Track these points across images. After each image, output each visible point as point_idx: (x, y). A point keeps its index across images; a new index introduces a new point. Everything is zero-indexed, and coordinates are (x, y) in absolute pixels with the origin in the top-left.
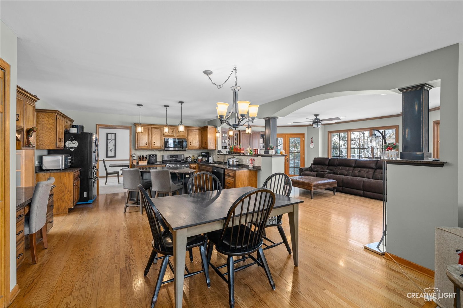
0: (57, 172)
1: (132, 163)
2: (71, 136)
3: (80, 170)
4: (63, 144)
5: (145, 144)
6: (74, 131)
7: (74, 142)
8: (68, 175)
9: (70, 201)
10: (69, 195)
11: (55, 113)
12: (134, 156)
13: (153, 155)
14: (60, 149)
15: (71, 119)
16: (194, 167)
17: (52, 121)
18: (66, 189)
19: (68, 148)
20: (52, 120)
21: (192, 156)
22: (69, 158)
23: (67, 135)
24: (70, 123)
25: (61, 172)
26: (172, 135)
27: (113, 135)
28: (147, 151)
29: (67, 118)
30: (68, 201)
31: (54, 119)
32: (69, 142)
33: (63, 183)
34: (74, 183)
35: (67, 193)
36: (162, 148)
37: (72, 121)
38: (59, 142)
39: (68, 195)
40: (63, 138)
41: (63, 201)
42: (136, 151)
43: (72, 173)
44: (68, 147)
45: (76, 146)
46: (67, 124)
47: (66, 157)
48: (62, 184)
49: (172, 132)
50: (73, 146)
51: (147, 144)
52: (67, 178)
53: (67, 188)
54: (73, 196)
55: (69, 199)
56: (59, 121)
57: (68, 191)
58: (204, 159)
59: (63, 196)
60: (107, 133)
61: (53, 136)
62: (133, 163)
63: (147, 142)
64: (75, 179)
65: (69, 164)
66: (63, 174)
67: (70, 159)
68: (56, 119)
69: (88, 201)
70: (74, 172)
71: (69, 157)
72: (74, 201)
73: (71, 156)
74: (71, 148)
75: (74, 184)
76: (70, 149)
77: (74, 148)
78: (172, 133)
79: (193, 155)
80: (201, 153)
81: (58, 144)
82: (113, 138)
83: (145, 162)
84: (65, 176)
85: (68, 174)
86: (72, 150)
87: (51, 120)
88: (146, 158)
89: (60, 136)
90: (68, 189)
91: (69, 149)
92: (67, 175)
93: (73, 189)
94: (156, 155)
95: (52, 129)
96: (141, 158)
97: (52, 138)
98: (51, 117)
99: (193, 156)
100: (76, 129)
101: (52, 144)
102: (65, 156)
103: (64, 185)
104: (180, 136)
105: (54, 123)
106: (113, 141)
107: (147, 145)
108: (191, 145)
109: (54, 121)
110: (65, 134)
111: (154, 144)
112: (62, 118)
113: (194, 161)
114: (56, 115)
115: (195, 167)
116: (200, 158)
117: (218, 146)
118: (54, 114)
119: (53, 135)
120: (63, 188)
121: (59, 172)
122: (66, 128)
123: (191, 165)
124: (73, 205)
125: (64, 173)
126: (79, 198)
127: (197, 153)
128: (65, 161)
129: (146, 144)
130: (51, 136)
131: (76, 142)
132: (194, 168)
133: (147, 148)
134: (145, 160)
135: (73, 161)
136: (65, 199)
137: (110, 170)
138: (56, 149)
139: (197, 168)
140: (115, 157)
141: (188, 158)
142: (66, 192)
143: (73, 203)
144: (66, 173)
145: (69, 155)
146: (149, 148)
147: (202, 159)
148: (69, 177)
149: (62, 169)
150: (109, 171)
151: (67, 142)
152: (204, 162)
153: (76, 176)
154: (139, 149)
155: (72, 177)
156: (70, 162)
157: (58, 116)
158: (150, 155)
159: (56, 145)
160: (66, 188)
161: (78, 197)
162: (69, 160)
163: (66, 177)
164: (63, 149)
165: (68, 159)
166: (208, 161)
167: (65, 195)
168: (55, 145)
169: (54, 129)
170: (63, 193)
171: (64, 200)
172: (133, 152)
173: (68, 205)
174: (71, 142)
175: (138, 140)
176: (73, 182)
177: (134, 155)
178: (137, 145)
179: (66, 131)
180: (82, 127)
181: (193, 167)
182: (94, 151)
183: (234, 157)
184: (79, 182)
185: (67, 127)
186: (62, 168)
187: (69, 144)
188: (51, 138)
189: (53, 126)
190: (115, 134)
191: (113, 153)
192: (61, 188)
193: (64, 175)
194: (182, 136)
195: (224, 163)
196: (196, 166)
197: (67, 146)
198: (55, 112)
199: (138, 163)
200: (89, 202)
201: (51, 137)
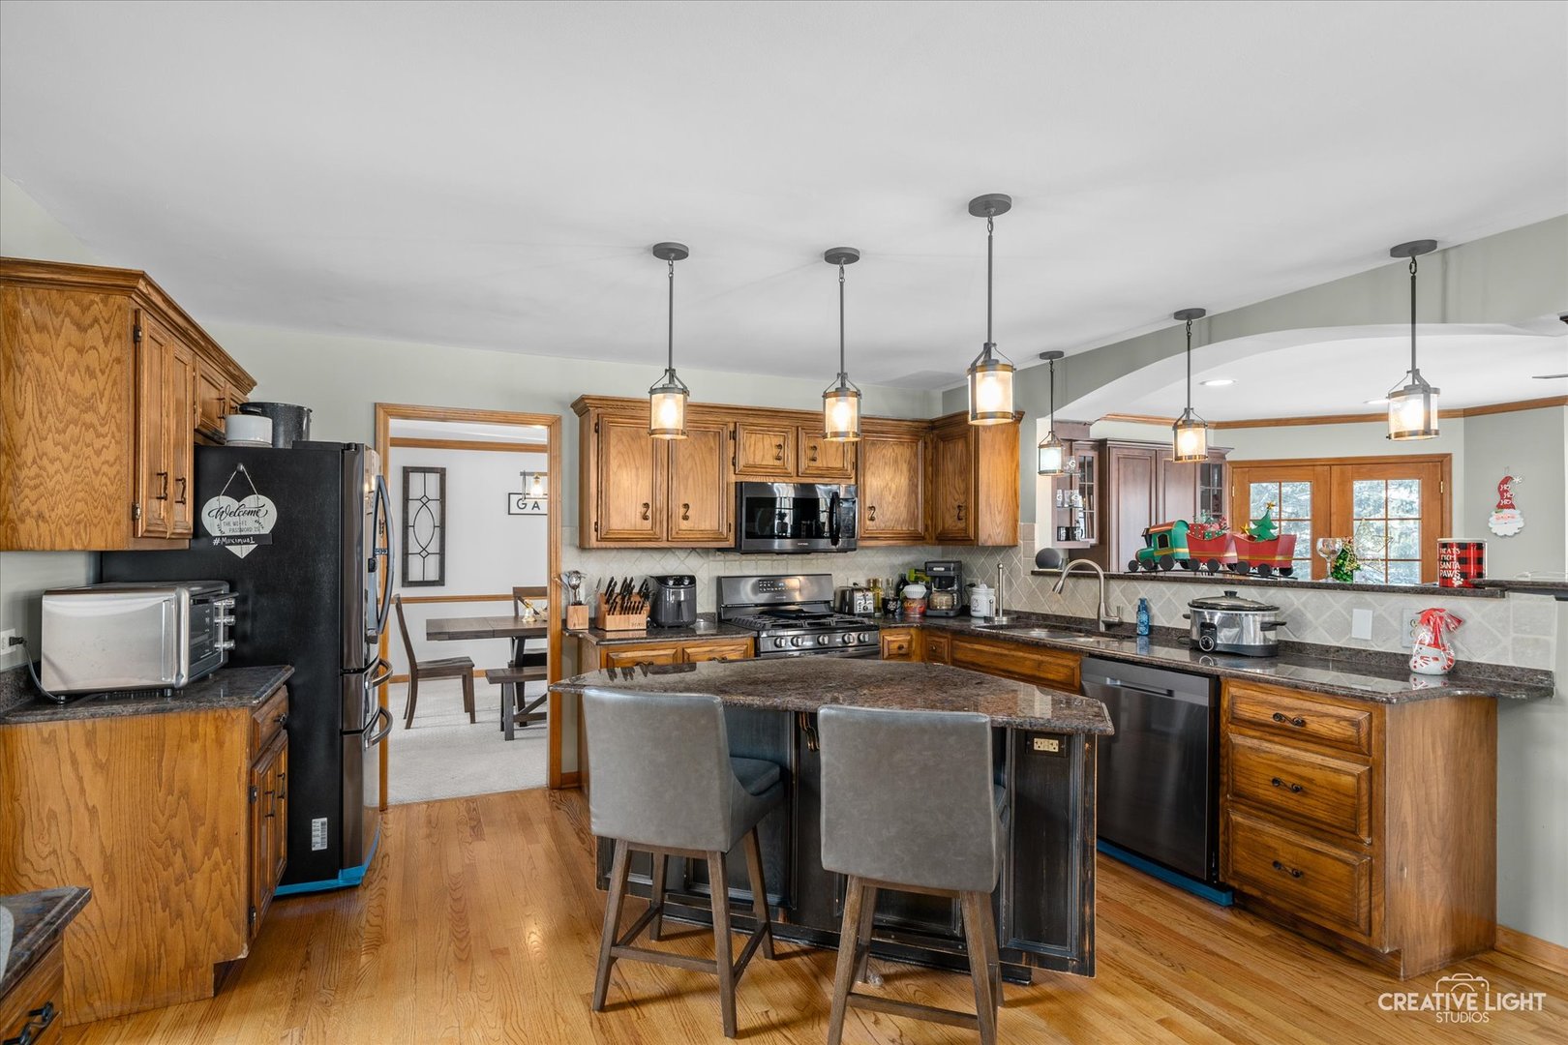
0: (136, 713)
1: (565, 622)
2: (235, 467)
3: (287, 683)
4: (184, 516)
5: (639, 516)
6: (254, 432)
7: (251, 501)
8: (211, 730)
9: (228, 914)
10: (216, 867)
11: (128, 290)
12: (575, 587)
13: (679, 580)
14: (164, 546)
15: (237, 367)
16: (900, 648)
17: (105, 351)
18: (202, 830)
19: (216, 542)
20: (106, 341)
21: (869, 581)
22: (221, 604)
23: (213, 462)
24: (230, 389)
25: (163, 711)
26: (777, 463)
27: (433, 479)
28: (638, 554)
29: (209, 356)
30: (213, 910)
31: (119, 336)
32: (224, 501)
33: (177, 786)
34: (251, 781)
35: (207, 853)
36: (726, 539)
37: (243, 381)
38: (155, 502)
39: (212, 871)
40: (189, 476)
41: (179, 915)
42: (586, 555)
43: (242, 718)
44: (215, 532)
45: (267, 530)
46: (214, 394)
47: (198, 601)
48: (170, 792)
49: (780, 446)
50: (250, 526)
51: (649, 513)
52: (204, 747)
53: (208, 821)
54: (243, 876)
55: (221, 897)
56: (156, 359)
57: (214, 840)
58: (942, 601)
59: (179, 880)
60: (404, 468)
61: (109, 455)
62: (570, 627)
63: (646, 505)
64: (258, 750)
65: (223, 645)
66: (177, 723)
67: (230, 612)
68: (136, 339)
69: (336, 877)
70: (254, 709)
71: (219, 597)
72: (251, 909)
73: (232, 590)
74: (236, 539)
75: (251, 790)
76: (228, 547)
77: (257, 538)
78: (775, 451)
79: (872, 577)
80: (928, 567)
81: (151, 509)
82: (433, 491)
83: (639, 621)
84: (194, 737)
85: (215, 719)
86: (241, 551)
87: (101, 347)
88: (644, 594)
89: (164, 461)
90: (215, 828)
91: (222, 546)
92: (206, 727)
93: (243, 829)
94: (692, 580)
95: (102, 408)
96: (618, 598)
97: (105, 468)
98: (96, 320)
99: (875, 581)
100: (268, 422)
101: (103, 513)
102: (192, 596)
103: (182, 801)
104: (818, 468)
105: (118, 361)
106: (435, 506)
107: (648, 524)
108: (872, 519)
109: (122, 349)
110: (198, 450)
111: (686, 518)
112: (179, 349)
113: (890, 610)
114: (136, 312)
115: (905, 645)
116: (916, 591)
117: (1036, 526)
118: (119, 299)
119: (113, 449)
120: (176, 821)
121: (154, 711)
122: (203, 414)
123: (883, 633)
124: (244, 934)
125: (186, 716)
126: (282, 863)
127: (892, 567)
128: (197, 626)
129: (645, 518)
130: (98, 453)
131: (264, 500)
132: (903, 651)
133: (650, 540)
134: (636, 610)
135: (248, 626)
136: (189, 897)
137: (428, 652)
138: (131, 547)
139: (918, 652)
140: (441, 582)
141: (858, 595)
142: (198, 851)
143: (244, 927)
144: (202, 715)
145: (225, 588)
146: (657, 540)
147: (927, 600)
148: (220, 743)
149: (172, 687)
150: (421, 658)
151: (213, 504)
152: (947, 617)
153: (265, 730)
154: (604, 544)
155: (237, 739)
156: (231, 633)
157: (147, 322)
158: (662, 580)
159: (134, 518)
160: (196, 820)
161: (277, 858)
162: (223, 620)
163: (197, 747)
164: (186, 544)
165: (217, 615)
166: (965, 611)
167: (192, 871)
168: (126, 521)
169: (119, 410)
170: (178, 860)
171: (187, 907)
172: (570, 561)
173: (214, 939)
174: (233, 503)
175: (599, 492)
176: (244, 777)
177: (574, 582)
178: (594, 519)
179: (205, 436)
180: (298, 415)
181: (896, 645)
182: (371, 557)
183: (1231, 595)
184: (284, 758)
185: (215, 410)
186: (172, 680)
187: (220, 512)
188: (96, 473)
189: (115, 383)
190: (442, 473)
191: (433, 562)
192: (162, 820)
193: (186, 730)
194: (828, 469)
195: (1102, 628)
196: (910, 642)
197: (211, 524)
198: (123, 282)
199: (596, 624)
200: (340, 882)
201: (97, 462)
